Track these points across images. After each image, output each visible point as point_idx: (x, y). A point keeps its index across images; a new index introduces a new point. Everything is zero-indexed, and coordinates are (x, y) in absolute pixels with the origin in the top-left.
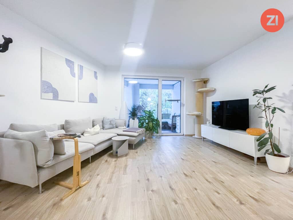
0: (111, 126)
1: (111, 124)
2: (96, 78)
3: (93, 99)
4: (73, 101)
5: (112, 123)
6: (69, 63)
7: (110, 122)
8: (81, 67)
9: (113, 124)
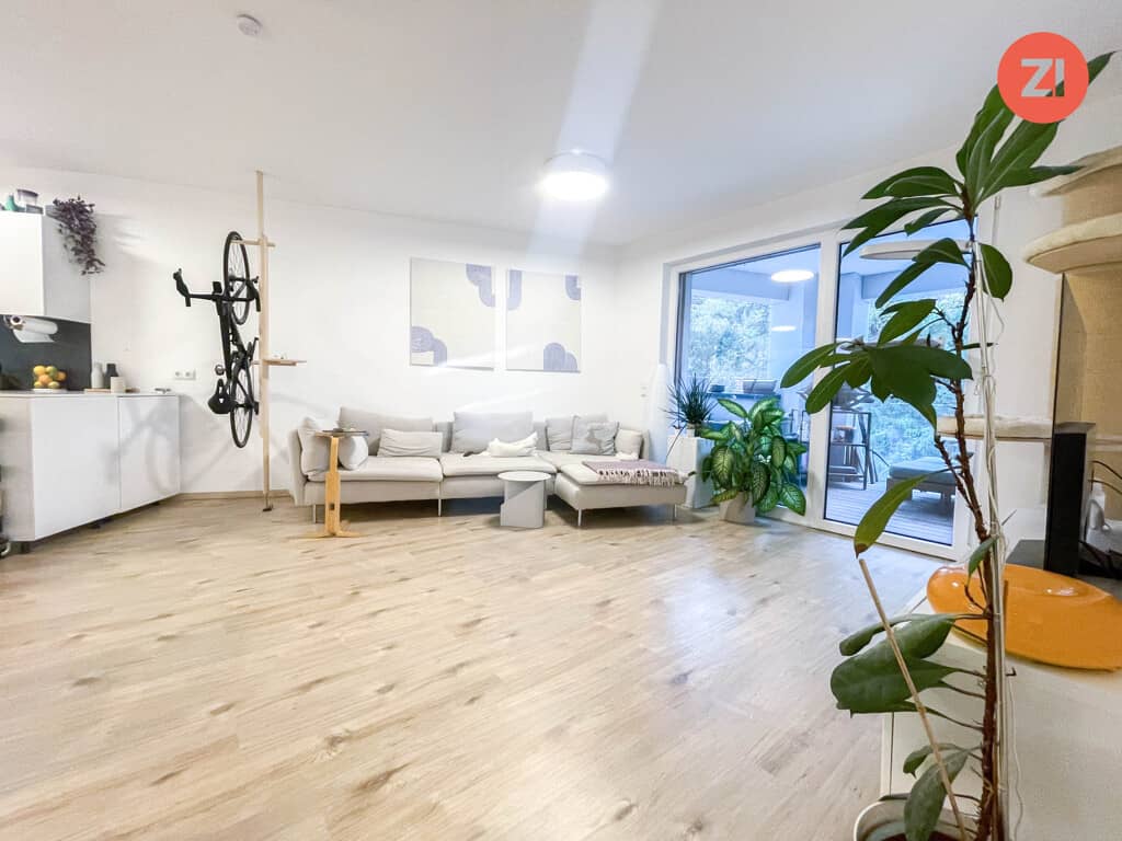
0: (593, 446)
1: (591, 439)
2: (575, 293)
3: (558, 360)
4: (491, 369)
5: (596, 435)
6: (477, 273)
7: (591, 431)
8: (515, 276)
9: (600, 442)
